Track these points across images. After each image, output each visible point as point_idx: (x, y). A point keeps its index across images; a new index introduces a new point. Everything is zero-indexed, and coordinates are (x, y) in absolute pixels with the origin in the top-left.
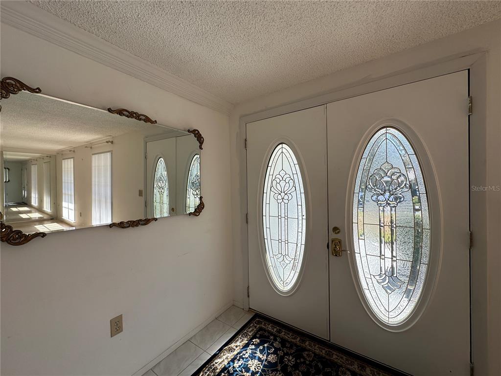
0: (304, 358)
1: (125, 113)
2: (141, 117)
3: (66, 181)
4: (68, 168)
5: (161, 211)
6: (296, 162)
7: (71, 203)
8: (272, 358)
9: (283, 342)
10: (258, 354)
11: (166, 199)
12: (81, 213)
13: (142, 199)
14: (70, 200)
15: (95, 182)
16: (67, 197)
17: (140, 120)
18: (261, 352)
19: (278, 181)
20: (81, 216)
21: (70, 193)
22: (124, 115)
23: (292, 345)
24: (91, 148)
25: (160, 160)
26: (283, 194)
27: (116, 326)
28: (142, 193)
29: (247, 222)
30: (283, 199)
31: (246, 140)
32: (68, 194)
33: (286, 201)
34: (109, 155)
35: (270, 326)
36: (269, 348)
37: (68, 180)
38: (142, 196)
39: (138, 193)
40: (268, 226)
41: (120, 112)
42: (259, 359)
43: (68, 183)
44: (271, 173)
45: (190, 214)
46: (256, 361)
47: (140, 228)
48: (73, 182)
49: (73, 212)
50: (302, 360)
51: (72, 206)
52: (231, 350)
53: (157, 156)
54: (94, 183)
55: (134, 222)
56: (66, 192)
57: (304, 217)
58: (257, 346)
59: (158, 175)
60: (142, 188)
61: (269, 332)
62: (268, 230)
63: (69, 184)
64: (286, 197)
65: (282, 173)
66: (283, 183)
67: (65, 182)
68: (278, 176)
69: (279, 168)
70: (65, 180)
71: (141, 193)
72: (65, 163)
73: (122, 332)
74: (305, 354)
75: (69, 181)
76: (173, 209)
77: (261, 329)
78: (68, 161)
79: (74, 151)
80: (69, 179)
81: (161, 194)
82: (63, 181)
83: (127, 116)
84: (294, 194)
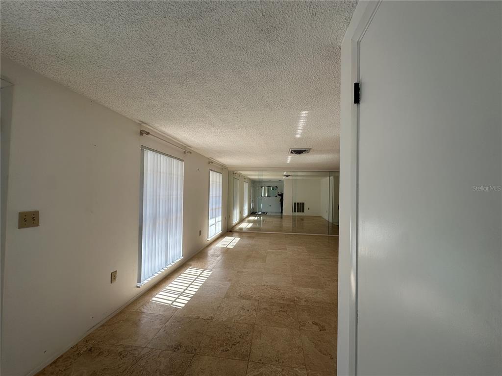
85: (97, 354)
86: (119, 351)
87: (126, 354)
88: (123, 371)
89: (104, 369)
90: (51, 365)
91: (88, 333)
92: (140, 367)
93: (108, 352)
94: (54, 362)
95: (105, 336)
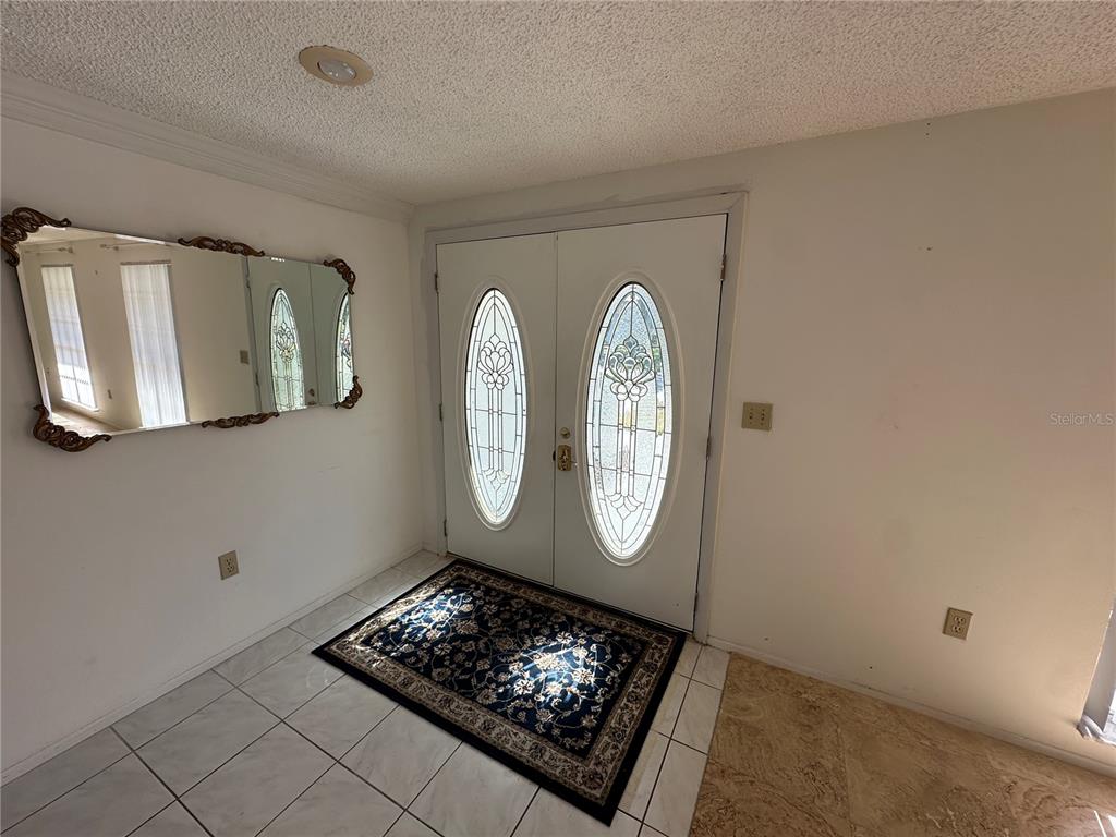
0: (511, 606)
1: (207, 243)
2: (236, 247)
3: (60, 318)
4: (60, 289)
5: (289, 394)
6: (514, 324)
7: (81, 366)
8: (466, 608)
9: (488, 591)
10: (449, 604)
11: (297, 371)
12: (109, 392)
13: (249, 368)
14: (76, 362)
15: (136, 326)
16: (67, 353)
17: (235, 252)
18: (453, 602)
19: (489, 353)
20: (110, 397)
21: (74, 347)
22: (206, 247)
23: (499, 593)
24: (116, 249)
25: (279, 293)
26: (495, 375)
27: (228, 566)
28: (247, 356)
29: (441, 419)
30: (495, 382)
31: (436, 276)
32: (70, 349)
33: (500, 387)
34: (162, 269)
35: (473, 574)
36: (464, 598)
37: (64, 316)
38: (247, 363)
39: (239, 357)
40: (474, 426)
41: (201, 243)
42: (449, 610)
43: (65, 322)
44: (479, 339)
45: (337, 405)
46: (444, 612)
47: (252, 428)
48: (79, 321)
49: (90, 386)
50: (507, 608)
51: (84, 374)
52: (409, 602)
53: (273, 285)
54: (134, 328)
55: (240, 418)
56: (65, 344)
57: (525, 413)
58: (448, 596)
59: (277, 321)
60: (247, 348)
61: (470, 580)
62: (474, 431)
63: (70, 326)
64: (500, 380)
65: (495, 340)
66: (495, 357)
67: (57, 321)
68: (488, 344)
69: (489, 331)
70: (55, 315)
71: (244, 357)
72: (49, 277)
73: (237, 575)
74: (513, 602)
75: (69, 320)
76: (312, 392)
77: (459, 577)
78: (57, 272)
79: (71, 251)
80: (68, 313)
81: (287, 359)
82: (52, 318)
83: (212, 248)
84: (511, 375)
85: (806, 722)
86: (822, 761)
87: (819, 778)
88: (767, 783)
89: (770, 745)
90: (767, 666)
91: (856, 689)
92: (784, 819)
93: (816, 740)
94: (773, 669)
95: (859, 721)
